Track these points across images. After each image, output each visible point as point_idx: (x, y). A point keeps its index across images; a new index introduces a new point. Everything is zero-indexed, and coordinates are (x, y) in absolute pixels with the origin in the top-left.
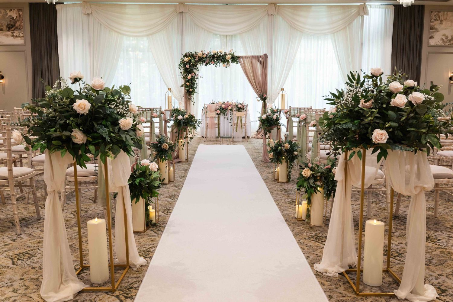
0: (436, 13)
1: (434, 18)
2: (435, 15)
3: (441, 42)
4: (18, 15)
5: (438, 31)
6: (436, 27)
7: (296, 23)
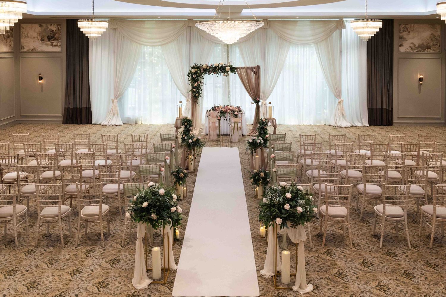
0: (404, 25)
1: (402, 29)
2: (403, 27)
3: (410, 49)
4: (57, 29)
5: (407, 40)
6: (405, 36)
7: (285, 35)
